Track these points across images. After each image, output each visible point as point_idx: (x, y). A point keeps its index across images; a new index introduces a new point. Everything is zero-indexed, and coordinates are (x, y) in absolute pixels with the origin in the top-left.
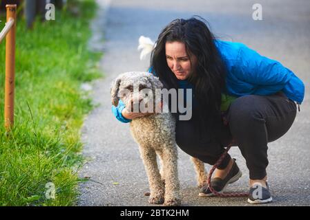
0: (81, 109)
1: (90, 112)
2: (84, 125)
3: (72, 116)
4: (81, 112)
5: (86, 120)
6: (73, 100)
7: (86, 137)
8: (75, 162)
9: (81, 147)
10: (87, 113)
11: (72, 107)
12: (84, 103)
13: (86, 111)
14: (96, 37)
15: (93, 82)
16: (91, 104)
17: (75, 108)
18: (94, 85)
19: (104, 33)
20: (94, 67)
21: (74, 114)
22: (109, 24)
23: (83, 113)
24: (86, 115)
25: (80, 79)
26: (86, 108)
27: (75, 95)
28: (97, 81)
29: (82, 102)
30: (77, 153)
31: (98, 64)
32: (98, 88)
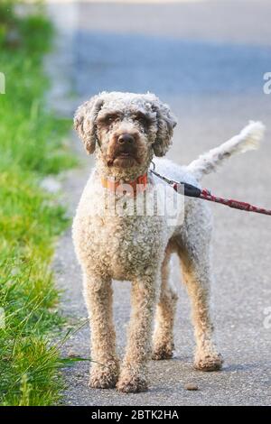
0: (47, 226)
1: (62, 233)
2: (55, 256)
3: (32, 240)
4: (47, 232)
5: (58, 248)
6: (30, 207)
7: (62, 279)
8: (47, 327)
9: (56, 299)
10: (58, 234)
11: (31, 222)
12: (51, 216)
13: (55, 229)
14: (58, 89)
15: (62, 175)
16: (64, 216)
17: (35, 223)
18: (64, 181)
19: (73, 81)
20: (59, 146)
21: (34, 236)
22: (80, 63)
23: (50, 234)
24: (56, 238)
25: (37, 168)
26: (55, 225)
27: (35, 198)
28: (71, 173)
29: (48, 212)
30: (50, 310)
31: (65, 141)
32: (73, 188)
